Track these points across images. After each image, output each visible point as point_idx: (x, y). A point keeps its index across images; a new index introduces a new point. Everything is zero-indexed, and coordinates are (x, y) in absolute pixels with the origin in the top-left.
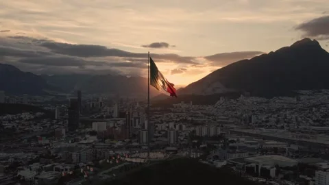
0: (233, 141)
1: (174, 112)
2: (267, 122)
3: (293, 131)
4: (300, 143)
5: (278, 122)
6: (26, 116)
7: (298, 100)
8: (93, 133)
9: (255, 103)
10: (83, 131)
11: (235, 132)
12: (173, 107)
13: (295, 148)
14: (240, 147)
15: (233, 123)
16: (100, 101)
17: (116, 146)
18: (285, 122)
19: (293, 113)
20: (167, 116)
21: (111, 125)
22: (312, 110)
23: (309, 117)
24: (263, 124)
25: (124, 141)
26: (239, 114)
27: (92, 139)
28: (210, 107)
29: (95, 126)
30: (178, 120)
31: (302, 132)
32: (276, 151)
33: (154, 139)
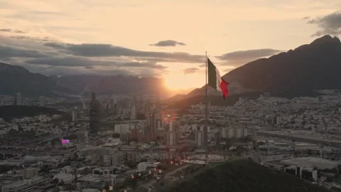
0: (262, 143)
1: (193, 113)
2: (293, 123)
3: (322, 133)
4: (333, 145)
5: (304, 123)
6: (43, 118)
7: (321, 100)
8: (116, 136)
9: (276, 104)
10: (104, 133)
11: (262, 134)
12: (191, 108)
13: (329, 149)
14: (271, 149)
15: (257, 124)
16: (115, 102)
17: (142, 149)
18: (312, 123)
19: (318, 114)
20: (187, 118)
21: (133, 127)
22: (337, 110)
23: (336, 118)
24: (289, 125)
25: (149, 143)
26: (260, 115)
27: (117, 142)
28: (229, 107)
29: (117, 129)
30: (199, 121)
31: (332, 134)
32: (309, 153)
33: (180, 142)
